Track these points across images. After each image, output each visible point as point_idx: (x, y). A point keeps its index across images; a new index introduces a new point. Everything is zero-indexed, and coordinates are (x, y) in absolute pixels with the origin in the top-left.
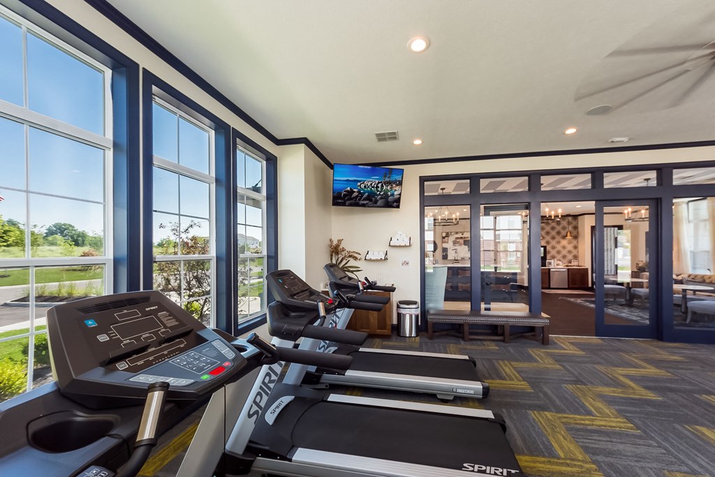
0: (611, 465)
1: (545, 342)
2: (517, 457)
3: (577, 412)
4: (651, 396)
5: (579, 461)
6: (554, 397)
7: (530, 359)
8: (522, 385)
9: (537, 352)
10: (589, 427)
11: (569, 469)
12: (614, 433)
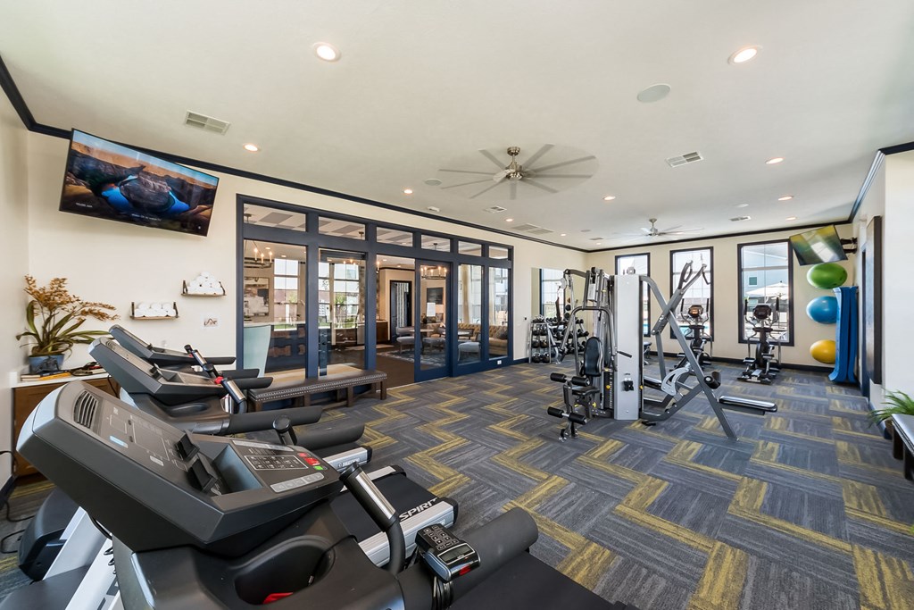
0: (468, 469)
1: (383, 397)
2: (429, 490)
3: (434, 445)
4: (465, 416)
5: (452, 476)
6: (414, 440)
7: (379, 416)
8: (387, 440)
9: (382, 408)
10: (446, 452)
11: (450, 485)
12: (460, 448)
